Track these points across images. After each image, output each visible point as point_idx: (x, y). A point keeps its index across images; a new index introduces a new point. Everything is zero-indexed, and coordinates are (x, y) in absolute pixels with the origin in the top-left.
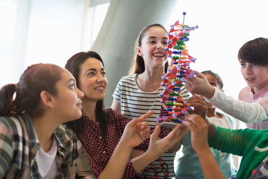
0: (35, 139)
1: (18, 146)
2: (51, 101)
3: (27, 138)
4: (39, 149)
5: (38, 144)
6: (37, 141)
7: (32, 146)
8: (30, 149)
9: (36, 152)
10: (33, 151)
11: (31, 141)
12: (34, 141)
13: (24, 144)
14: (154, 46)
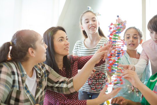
0: (24, 72)
1: (15, 77)
2: (33, 53)
3: (19, 72)
4: (26, 77)
5: (26, 75)
6: (25, 73)
7: (22, 76)
8: (22, 78)
9: (26, 79)
10: (23, 79)
11: (22, 73)
12: (23, 73)
13: (18, 76)
14: (88, 24)
